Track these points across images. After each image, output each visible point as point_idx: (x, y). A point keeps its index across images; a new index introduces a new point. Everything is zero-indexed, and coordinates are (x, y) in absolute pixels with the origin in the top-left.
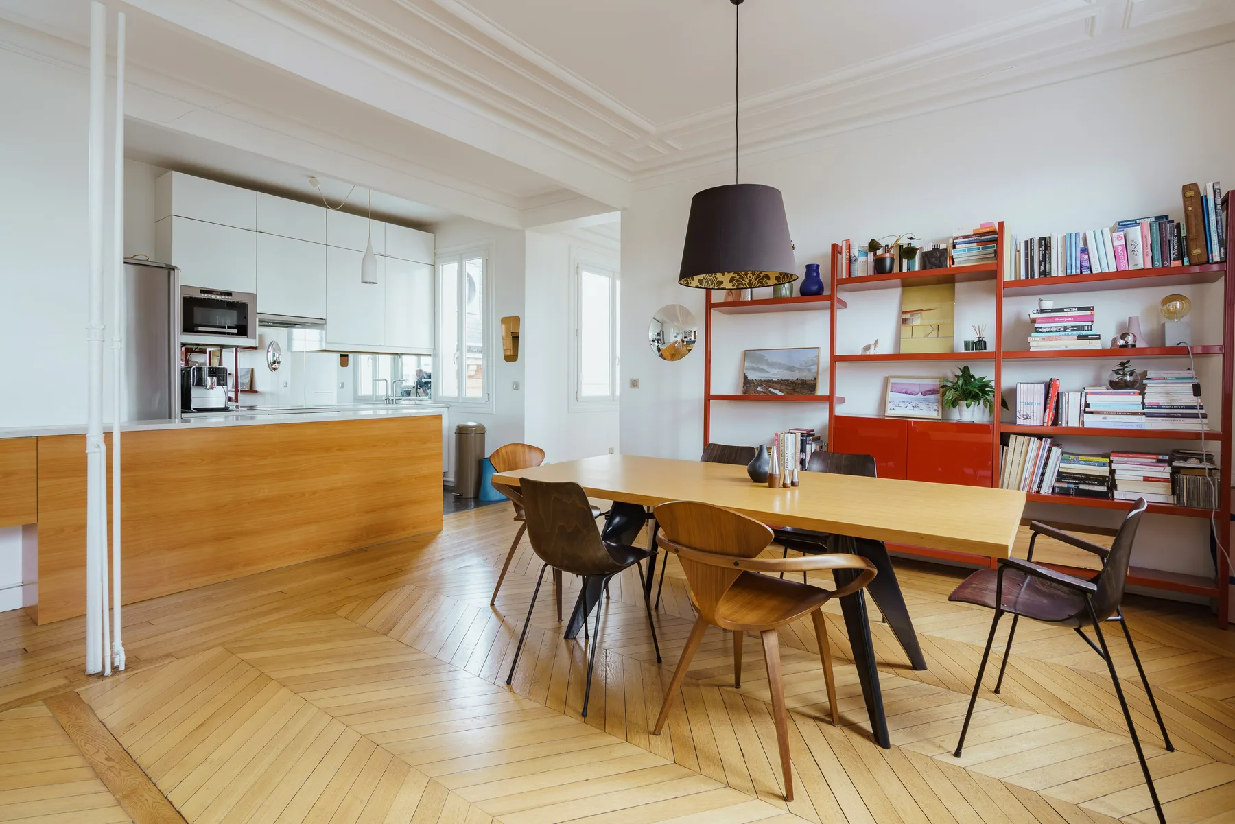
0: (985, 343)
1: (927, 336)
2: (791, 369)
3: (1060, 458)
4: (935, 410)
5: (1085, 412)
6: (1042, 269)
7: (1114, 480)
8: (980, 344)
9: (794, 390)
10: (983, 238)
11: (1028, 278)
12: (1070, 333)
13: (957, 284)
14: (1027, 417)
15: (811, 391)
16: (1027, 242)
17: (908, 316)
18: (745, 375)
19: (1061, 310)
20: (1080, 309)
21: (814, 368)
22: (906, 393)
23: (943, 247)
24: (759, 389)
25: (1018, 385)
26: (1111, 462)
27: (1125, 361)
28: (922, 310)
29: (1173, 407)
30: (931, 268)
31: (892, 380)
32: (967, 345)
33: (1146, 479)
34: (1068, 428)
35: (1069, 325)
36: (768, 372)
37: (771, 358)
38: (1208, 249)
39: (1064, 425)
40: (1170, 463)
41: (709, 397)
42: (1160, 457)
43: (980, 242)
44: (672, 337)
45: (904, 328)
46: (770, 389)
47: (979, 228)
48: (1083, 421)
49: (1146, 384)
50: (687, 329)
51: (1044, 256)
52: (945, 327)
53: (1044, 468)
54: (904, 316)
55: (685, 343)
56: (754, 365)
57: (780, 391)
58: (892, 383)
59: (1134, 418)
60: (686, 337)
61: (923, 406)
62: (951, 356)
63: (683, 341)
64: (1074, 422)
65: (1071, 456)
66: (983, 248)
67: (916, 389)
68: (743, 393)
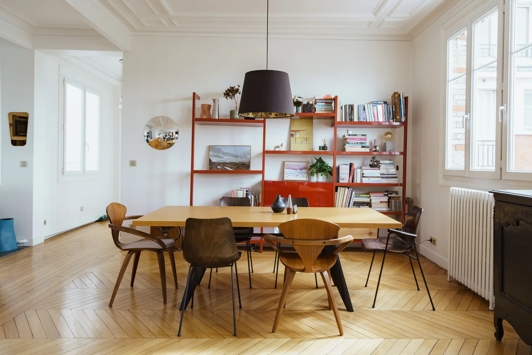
0: (327, 147)
1: (302, 143)
2: (236, 156)
3: (355, 196)
4: (305, 177)
5: (363, 177)
6: (350, 118)
7: (371, 203)
8: (324, 148)
9: (238, 168)
10: (327, 101)
11: (345, 121)
12: (359, 145)
13: (314, 120)
14: (343, 179)
15: (247, 168)
16: (345, 106)
17: (293, 133)
18: (210, 159)
19: (356, 135)
20: (363, 135)
21: (248, 156)
22: (293, 169)
23: (311, 103)
24: (219, 167)
25: (340, 165)
26: (370, 196)
27: (374, 156)
28: (299, 131)
29: (388, 175)
30: (307, 112)
31: (286, 163)
32: (320, 148)
33: (381, 202)
34: (357, 183)
35: (359, 141)
36: (224, 158)
37: (225, 150)
38: (401, 117)
39: (355, 182)
40: (387, 195)
41: (193, 172)
42: (385, 193)
43: (326, 103)
44: (157, 135)
45: (292, 138)
46: (225, 167)
47: (326, 96)
48: (362, 180)
49: (380, 166)
50: (168, 131)
51: (351, 112)
52: (309, 139)
53: (350, 200)
54: (292, 133)
55: (166, 140)
56: (215, 154)
57: (231, 168)
58: (286, 164)
59: (378, 179)
60: (166, 136)
61: (300, 175)
62: (312, 153)
63: (164, 138)
64: (359, 181)
65: (358, 195)
66: (327, 106)
67: (297, 167)
68: (209, 169)
